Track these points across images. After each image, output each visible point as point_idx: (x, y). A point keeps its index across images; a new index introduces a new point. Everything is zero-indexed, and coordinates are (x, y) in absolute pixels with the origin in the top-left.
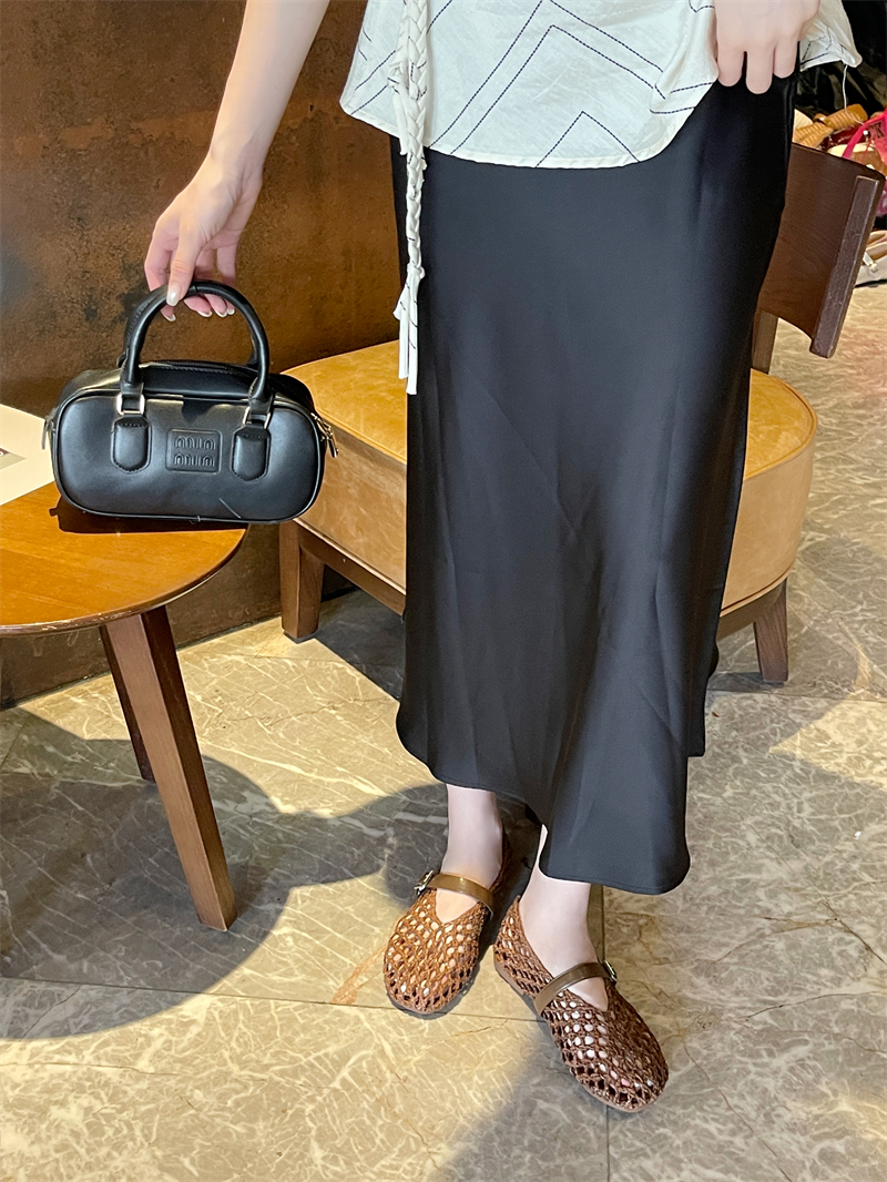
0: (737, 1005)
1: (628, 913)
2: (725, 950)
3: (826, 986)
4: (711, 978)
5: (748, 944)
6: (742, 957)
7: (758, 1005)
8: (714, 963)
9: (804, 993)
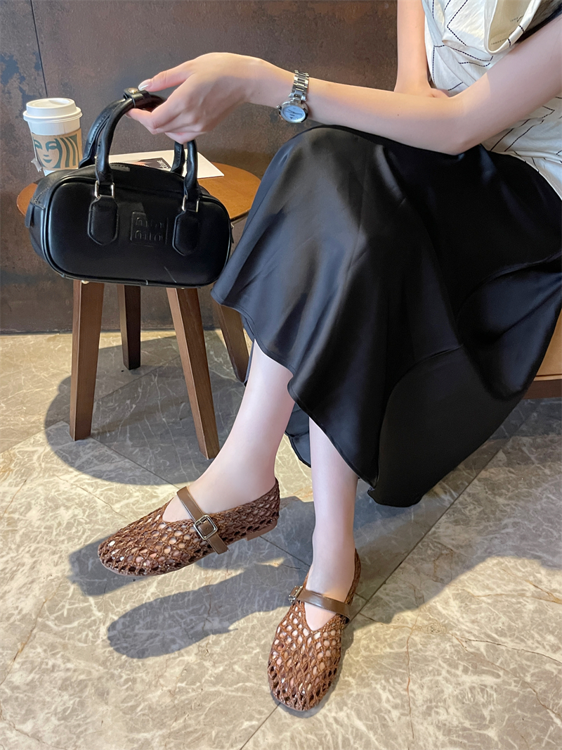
0: (467, 629)
1: (440, 543)
2: (488, 592)
3: (544, 647)
4: (463, 605)
5: (507, 596)
6: (497, 601)
7: (482, 636)
8: (473, 596)
9: (523, 644)
